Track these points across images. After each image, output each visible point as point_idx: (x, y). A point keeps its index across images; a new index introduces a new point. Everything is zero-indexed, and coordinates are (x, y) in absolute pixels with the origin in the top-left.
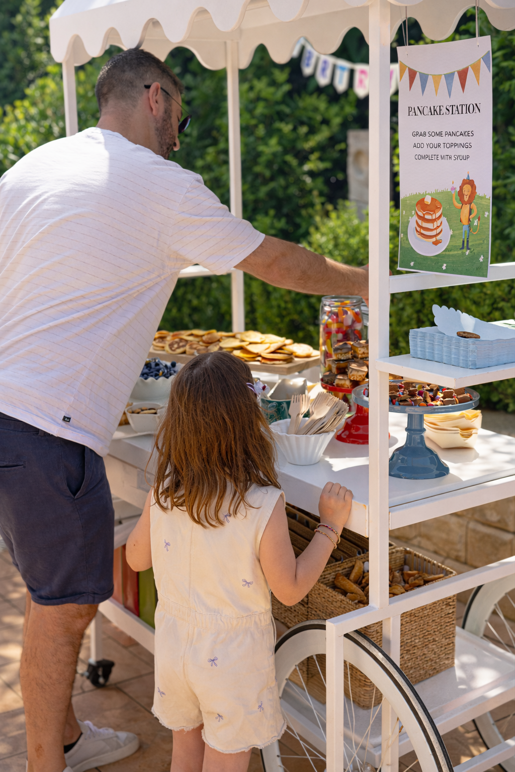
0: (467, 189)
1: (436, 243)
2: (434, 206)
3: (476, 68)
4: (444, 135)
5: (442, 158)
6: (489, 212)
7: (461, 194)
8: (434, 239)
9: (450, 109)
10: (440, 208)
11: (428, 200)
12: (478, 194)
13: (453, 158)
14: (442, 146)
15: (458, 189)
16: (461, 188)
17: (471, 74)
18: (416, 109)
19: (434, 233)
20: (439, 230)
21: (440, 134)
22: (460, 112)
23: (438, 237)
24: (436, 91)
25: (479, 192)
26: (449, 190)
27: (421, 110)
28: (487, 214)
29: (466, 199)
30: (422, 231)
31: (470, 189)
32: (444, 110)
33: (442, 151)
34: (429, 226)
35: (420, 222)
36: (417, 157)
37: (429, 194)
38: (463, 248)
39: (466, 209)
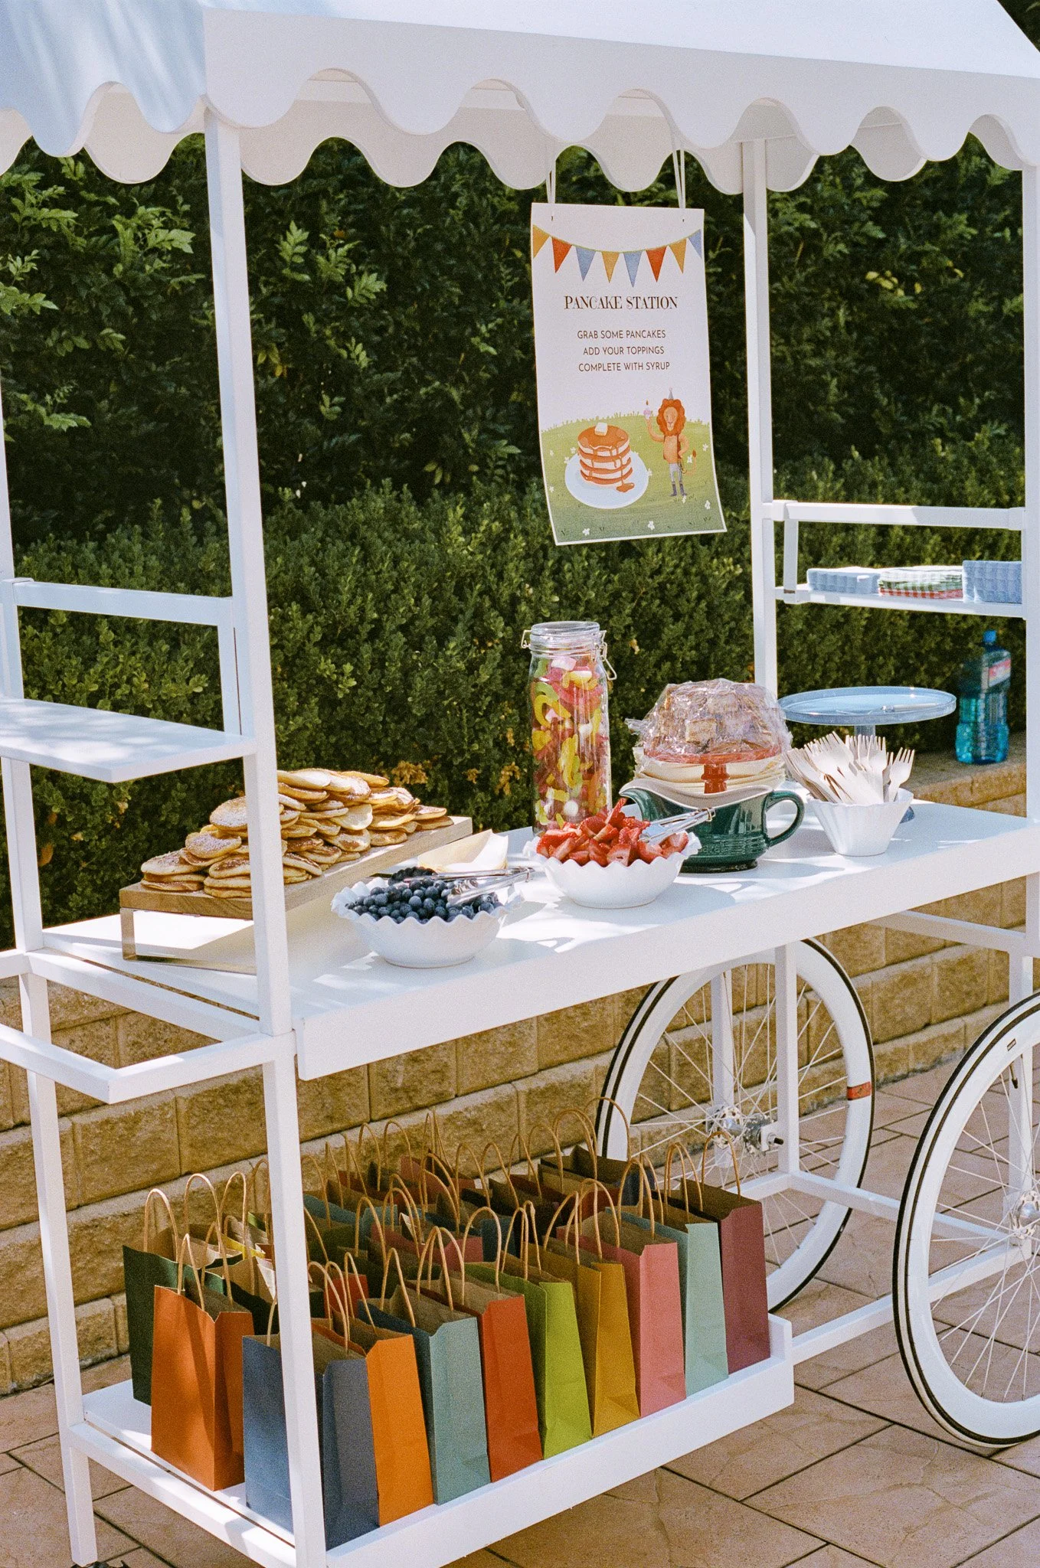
0: (671, 414)
1: (624, 489)
2: (616, 436)
3: (679, 249)
4: (624, 335)
5: (627, 367)
6: (708, 444)
7: (661, 422)
8: (619, 484)
9: (634, 302)
10: (625, 440)
11: (602, 429)
12: (688, 420)
13: (645, 366)
14: (626, 350)
15: (656, 413)
16: (661, 411)
17: (669, 258)
18: (580, 300)
19: (618, 475)
20: (625, 471)
21: (619, 334)
22: (649, 306)
23: (626, 481)
24: (609, 276)
25: (690, 416)
26: (641, 414)
27: (588, 302)
28: (706, 447)
29: (670, 428)
30: (595, 475)
31: (676, 414)
32: (622, 302)
33: (627, 358)
34: (610, 466)
35: (588, 462)
36: (582, 367)
37: (603, 421)
38: (675, 494)
39: (672, 442)
